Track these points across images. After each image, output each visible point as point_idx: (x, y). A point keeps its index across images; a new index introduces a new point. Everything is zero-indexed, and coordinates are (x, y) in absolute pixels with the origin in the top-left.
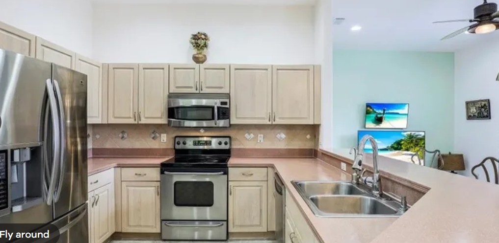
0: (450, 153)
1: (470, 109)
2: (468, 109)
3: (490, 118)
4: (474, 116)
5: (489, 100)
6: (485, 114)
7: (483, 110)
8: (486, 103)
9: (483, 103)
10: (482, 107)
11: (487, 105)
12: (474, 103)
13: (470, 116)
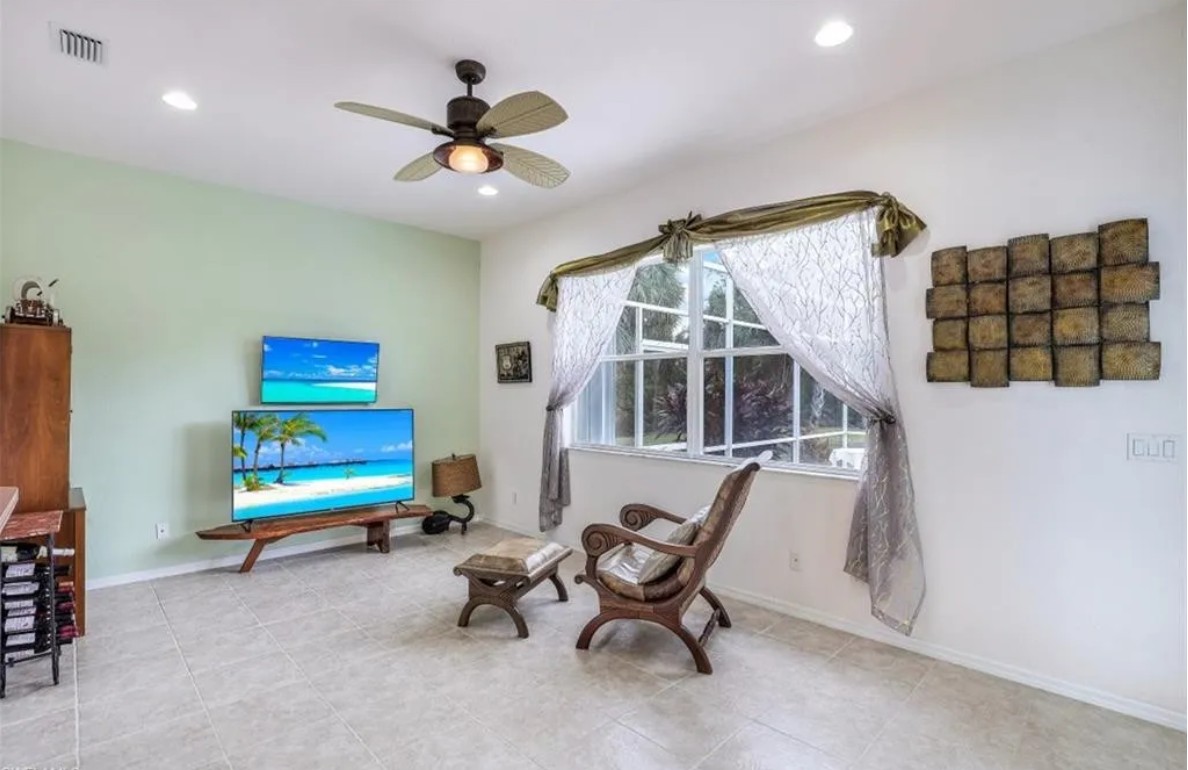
0: (454, 456)
1: (502, 361)
2: (499, 360)
3: (531, 381)
4: (509, 375)
5: (528, 343)
6: (524, 371)
7: (521, 362)
8: (526, 348)
9: (521, 349)
10: (520, 358)
11: (527, 352)
12: (508, 347)
13: (503, 375)
